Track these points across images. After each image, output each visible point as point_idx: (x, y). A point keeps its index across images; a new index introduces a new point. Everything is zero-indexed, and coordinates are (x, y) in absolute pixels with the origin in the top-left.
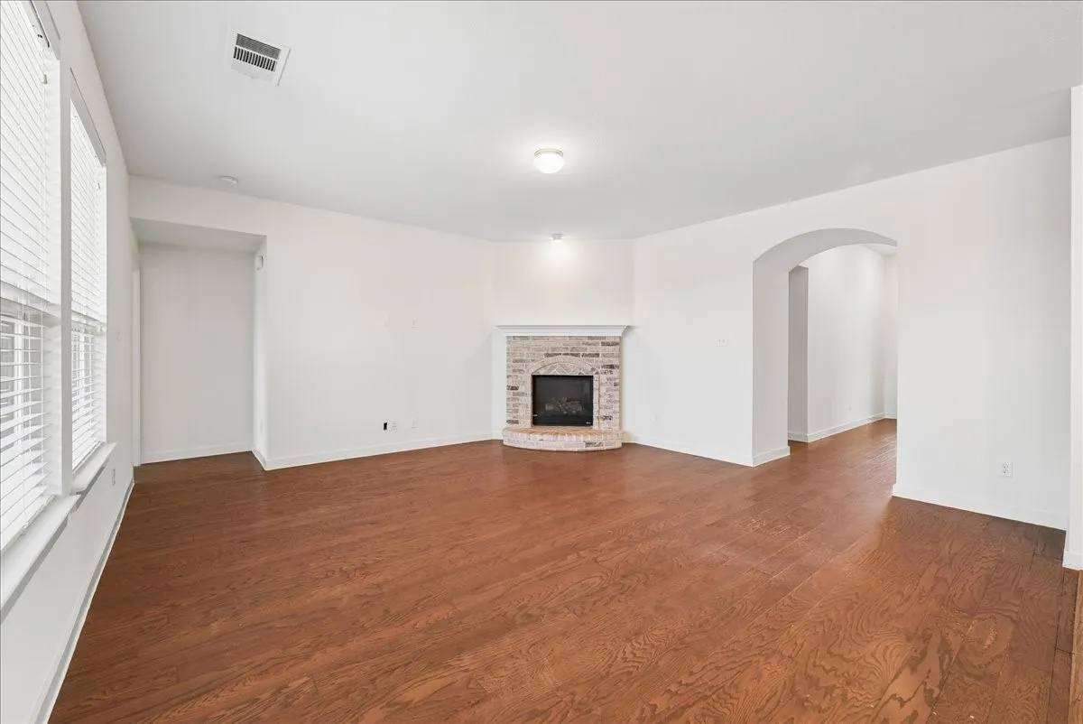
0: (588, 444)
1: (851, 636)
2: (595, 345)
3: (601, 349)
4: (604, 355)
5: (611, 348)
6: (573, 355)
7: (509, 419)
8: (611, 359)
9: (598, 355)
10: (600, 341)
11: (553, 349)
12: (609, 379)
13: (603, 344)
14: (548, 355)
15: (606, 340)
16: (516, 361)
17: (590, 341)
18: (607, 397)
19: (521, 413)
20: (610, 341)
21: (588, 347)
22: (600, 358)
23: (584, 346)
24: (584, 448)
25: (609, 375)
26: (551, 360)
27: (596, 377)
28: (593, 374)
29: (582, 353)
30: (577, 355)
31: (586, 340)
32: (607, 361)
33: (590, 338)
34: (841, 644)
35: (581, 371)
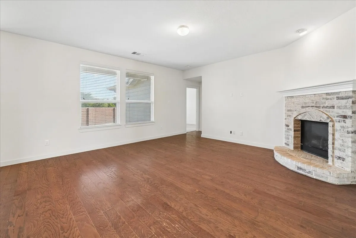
0: (299, 168)
1: (50, 219)
2: (331, 99)
3: (336, 102)
4: (339, 107)
5: (344, 101)
6: (316, 107)
7: (286, 142)
8: (345, 110)
9: (333, 107)
10: (335, 96)
11: (305, 103)
12: (343, 127)
13: (338, 98)
14: (303, 107)
15: (340, 95)
16: (288, 111)
17: (328, 97)
18: (340, 142)
19: (290, 140)
20: (344, 95)
21: (327, 101)
22: (336, 110)
23: (324, 101)
24: (296, 170)
25: (342, 124)
26: (304, 110)
27: (330, 124)
28: (328, 121)
29: (322, 106)
30: (319, 107)
31: (325, 96)
32: (341, 112)
33: (327, 94)
34: (50, 214)
35: (322, 119)
